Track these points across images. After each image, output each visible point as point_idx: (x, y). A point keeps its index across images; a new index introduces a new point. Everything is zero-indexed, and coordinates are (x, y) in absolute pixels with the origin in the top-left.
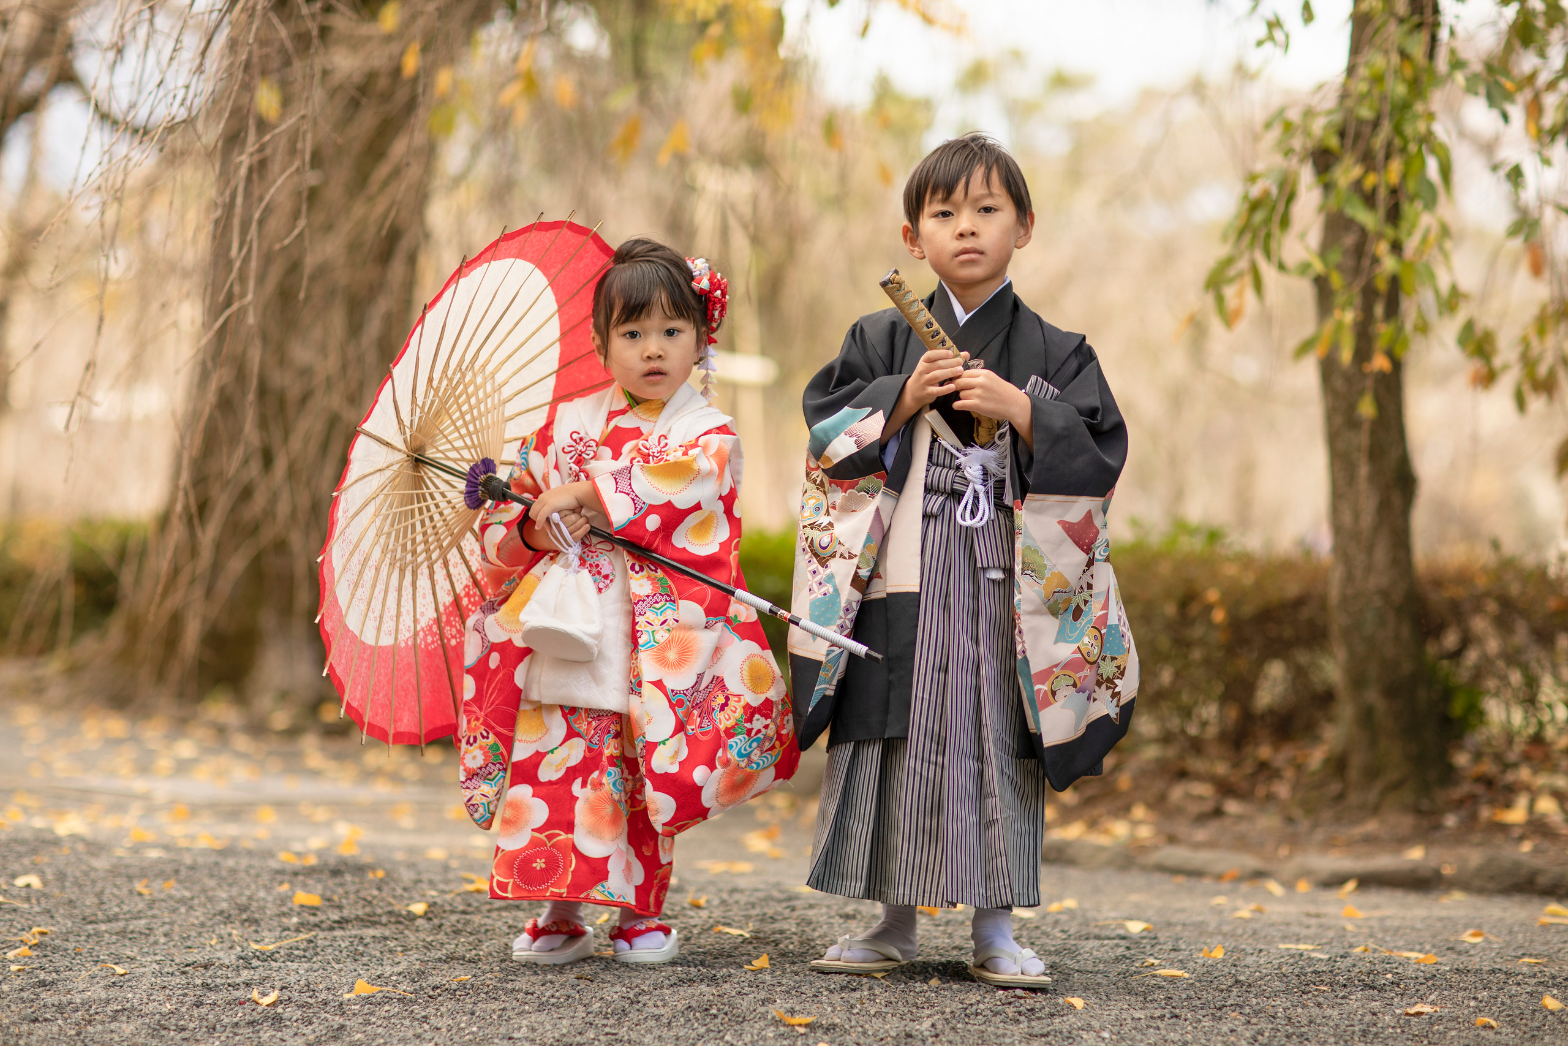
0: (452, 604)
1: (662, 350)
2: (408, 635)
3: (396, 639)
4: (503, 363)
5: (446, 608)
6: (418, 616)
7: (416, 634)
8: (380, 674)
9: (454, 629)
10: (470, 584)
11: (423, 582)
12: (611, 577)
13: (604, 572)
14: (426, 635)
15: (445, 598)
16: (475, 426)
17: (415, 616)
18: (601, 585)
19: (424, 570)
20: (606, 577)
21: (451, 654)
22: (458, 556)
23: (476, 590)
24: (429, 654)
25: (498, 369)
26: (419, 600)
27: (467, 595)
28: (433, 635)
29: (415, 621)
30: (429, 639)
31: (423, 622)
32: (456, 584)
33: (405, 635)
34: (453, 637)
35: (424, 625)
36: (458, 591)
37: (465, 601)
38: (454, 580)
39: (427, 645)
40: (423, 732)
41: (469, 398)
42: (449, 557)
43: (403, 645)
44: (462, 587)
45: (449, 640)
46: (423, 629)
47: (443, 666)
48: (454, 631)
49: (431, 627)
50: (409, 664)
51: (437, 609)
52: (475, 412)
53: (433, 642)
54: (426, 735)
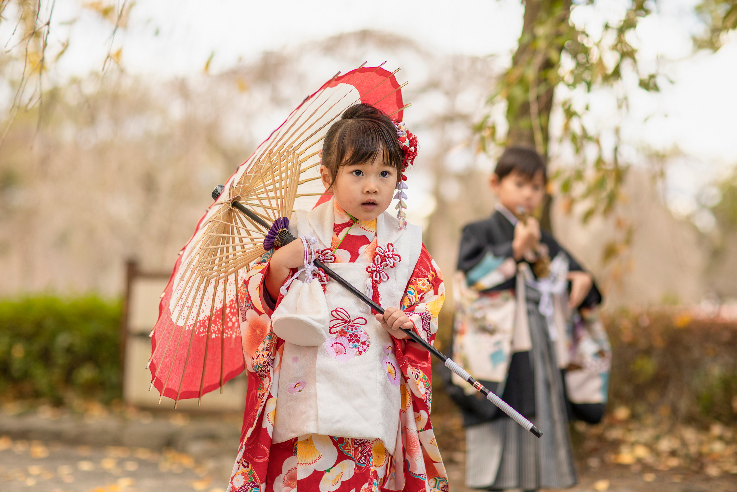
0: (220, 309)
1: (379, 189)
2: (192, 322)
3: (186, 323)
4: (310, 157)
5: (217, 311)
6: (201, 312)
7: (196, 324)
8: (171, 345)
9: (216, 327)
10: (234, 299)
11: (210, 290)
12: (367, 343)
13: (362, 340)
14: (200, 326)
15: (219, 305)
16: (281, 193)
17: (199, 311)
18: (361, 349)
19: (213, 282)
20: (364, 343)
21: (210, 343)
22: (234, 279)
23: (236, 305)
24: (199, 340)
25: (305, 160)
26: (205, 300)
27: (231, 306)
28: (205, 327)
29: (198, 315)
30: (202, 329)
31: (201, 318)
32: (227, 297)
33: (191, 322)
34: (215, 332)
35: (201, 319)
36: (226, 302)
37: (228, 310)
38: (227, 293)
39: (199, 333)
40: (180, 392)
41: (281, 173)
42: (229, 277)
43: (187, 328)
44: (230, 300)
45: (212, 333)
46: (200, 321)
47: (203, 350)
48: (216, 329)
49: (205, 321)
50: (187, 343)
51: (212, 311)
52: (283, 183)
53: (203, 332)
54: (181, 394)
